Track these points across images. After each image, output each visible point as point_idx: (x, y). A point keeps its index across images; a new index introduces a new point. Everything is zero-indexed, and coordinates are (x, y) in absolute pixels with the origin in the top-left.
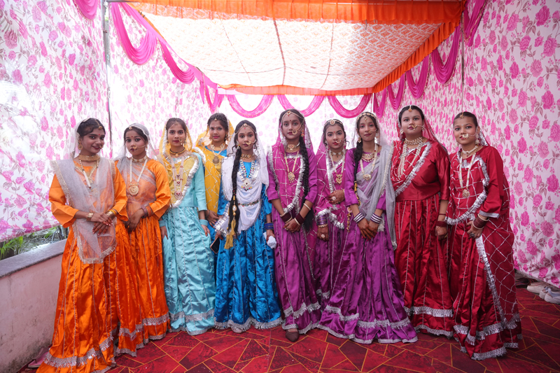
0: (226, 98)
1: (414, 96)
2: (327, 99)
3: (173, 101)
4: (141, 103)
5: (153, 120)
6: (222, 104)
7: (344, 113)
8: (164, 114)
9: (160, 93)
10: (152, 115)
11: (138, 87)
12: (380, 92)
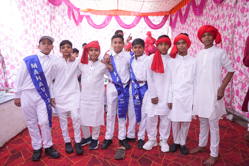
0: (85, 18)
1: (196, 14)
2: (143, 18)
3: (48, 17)
4: (25, 17)
5: (34, 28)
6: (82, 21)
7: (152, 26)
8: (42, 25)
9: (38, 11)
10: (34, 25)
11: (21, 6)
12: (174, 14)
